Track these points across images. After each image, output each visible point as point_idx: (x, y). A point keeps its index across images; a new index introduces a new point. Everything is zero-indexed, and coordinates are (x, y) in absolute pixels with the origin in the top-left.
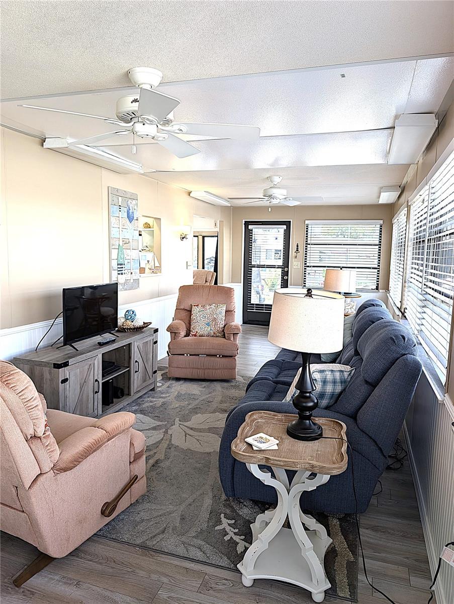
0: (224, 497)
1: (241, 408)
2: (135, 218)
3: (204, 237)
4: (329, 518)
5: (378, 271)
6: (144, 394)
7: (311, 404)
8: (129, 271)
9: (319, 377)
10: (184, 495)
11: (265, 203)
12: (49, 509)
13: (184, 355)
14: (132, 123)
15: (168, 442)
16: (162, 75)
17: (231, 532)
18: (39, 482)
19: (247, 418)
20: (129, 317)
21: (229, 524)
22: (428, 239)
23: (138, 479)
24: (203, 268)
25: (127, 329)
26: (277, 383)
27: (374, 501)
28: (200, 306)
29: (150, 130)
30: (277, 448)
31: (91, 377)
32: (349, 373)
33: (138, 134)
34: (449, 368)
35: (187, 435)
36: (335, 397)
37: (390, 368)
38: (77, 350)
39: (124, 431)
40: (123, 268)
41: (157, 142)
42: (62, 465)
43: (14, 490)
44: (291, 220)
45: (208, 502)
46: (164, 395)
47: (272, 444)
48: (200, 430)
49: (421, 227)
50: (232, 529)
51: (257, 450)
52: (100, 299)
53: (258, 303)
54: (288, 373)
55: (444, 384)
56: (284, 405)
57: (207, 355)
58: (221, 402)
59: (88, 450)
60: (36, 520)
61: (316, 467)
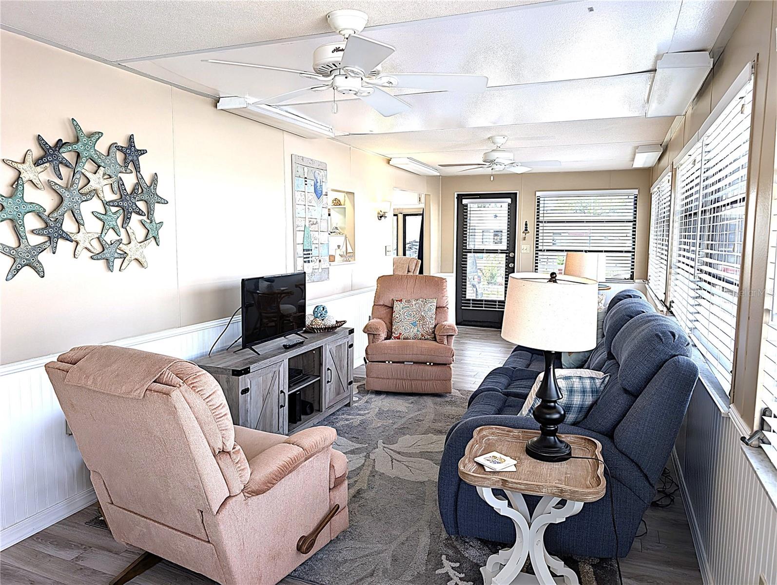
0: (444, 535)
1: (465, 422)
2: (324, 193)
3: (405, 216)
4: (580, 563)
5: (634, 255)
6: (338, 411)
7: (556, 416)
8: (317, 258)
9: (564, 385)
10: (394, 532)
11: (486, 171)
12: (240, 540)
13: (385, 362)
14: (332, 77)
15: (370, 469)
16: (367, 18)
17: (455, 577)
18: (227, 507)
19: (475, 433)
20: (319, 315)
21: (453, 568)
22: (702, 211)
23: (339, 510)
24: (404, 254)
25: (317, 329)
26: (508, 394)
27: (636, 544)
28: (404, 301)
29: (353, 83)
30: (515, 470)
31: (276, 387)
32: (601, 381)
33: (339, 89)
34: (734, 372)
35: (394, 460)
36: (584, 410)
37: (656, 373)
38: (259, 354)
39: (323, 448)
40: (309, 254)
41: (360, 97)
42: (254, 487)
43: (198, 515)
44: (518, 192)
45: (425, 540)
46: (362, 412)
47: (508, 464)
48: (410, 455)
49: (692, 195)
50: (457, 574)
51: (490, 472)
52: (279, 293)
53: (474, 298)
54: (521, 383)
55: (728, 394)
56: (521, 419)
57: (414, 363)
58: (435, 421)
59: (283, 471)
60: (224, 552)
61: (566, 491)
